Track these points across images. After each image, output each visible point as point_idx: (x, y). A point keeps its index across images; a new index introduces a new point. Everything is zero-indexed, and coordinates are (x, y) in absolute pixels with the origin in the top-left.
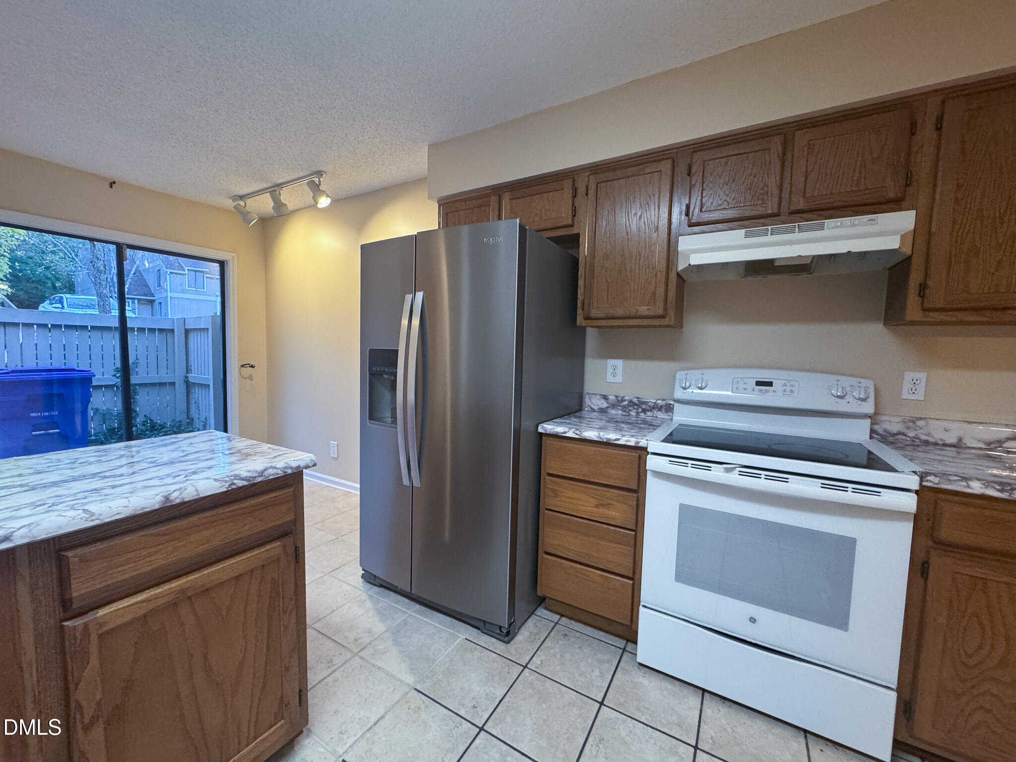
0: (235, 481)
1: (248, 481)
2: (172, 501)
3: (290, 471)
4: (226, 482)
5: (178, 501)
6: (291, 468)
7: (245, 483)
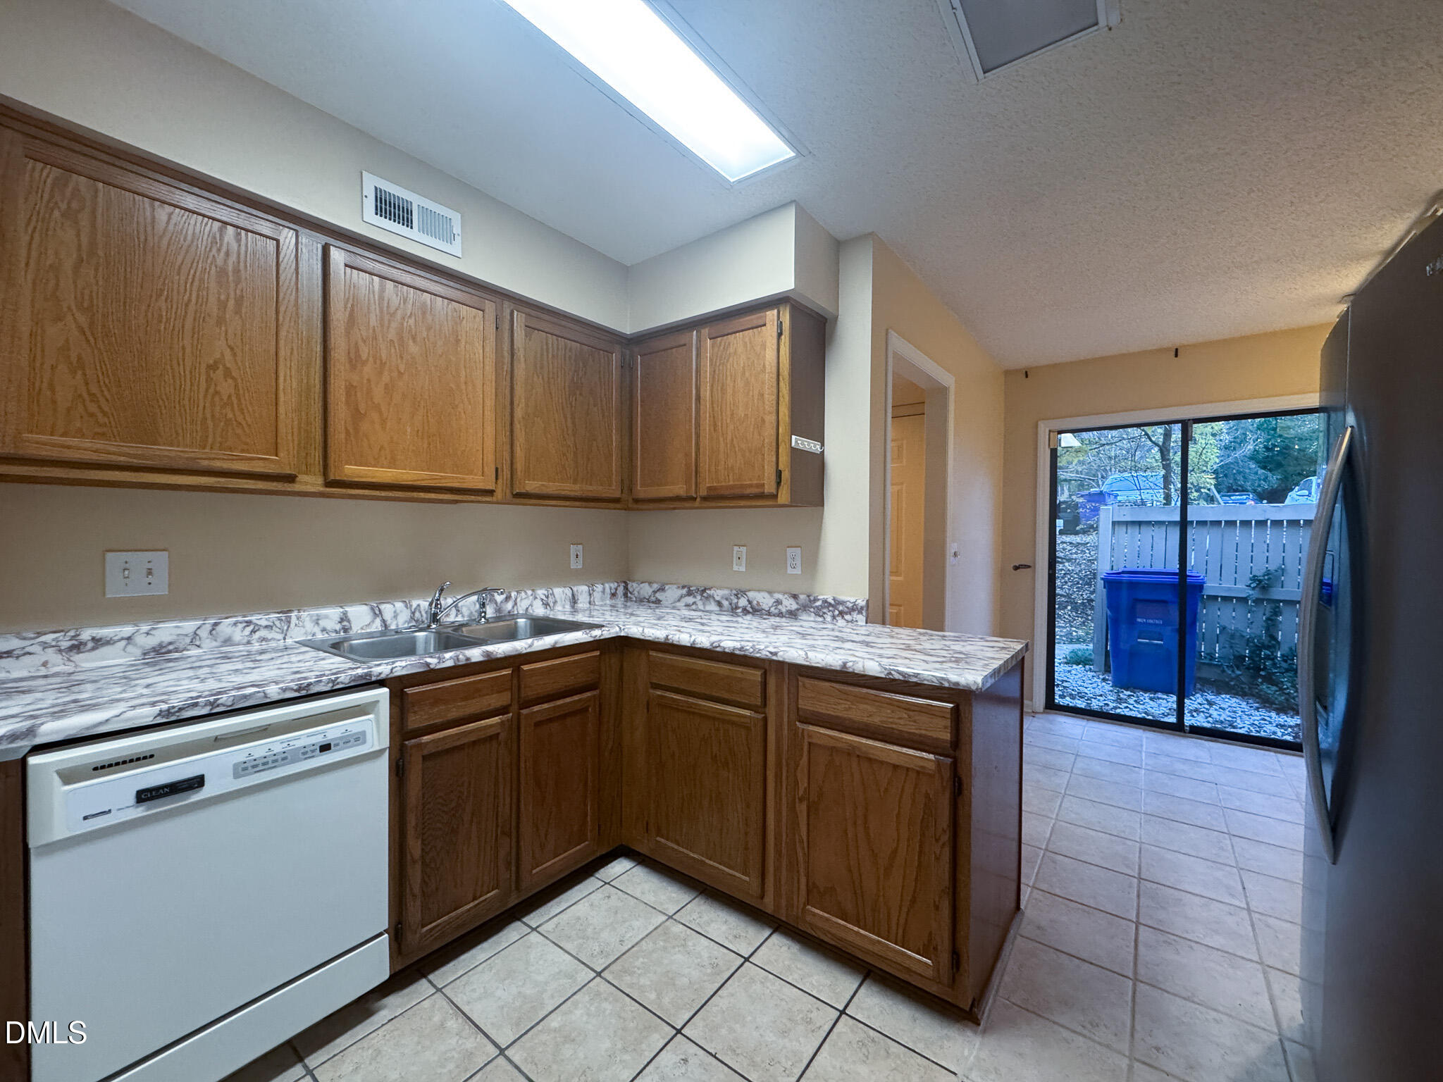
0: (893, 672)
1: (904, 676)
2: (847, 668)
3: (946, 685)
4: (885, 669)
5: (851, 670)
6: (949, 681)
7: (901, 678)
